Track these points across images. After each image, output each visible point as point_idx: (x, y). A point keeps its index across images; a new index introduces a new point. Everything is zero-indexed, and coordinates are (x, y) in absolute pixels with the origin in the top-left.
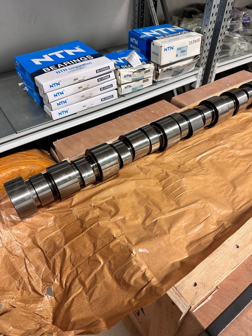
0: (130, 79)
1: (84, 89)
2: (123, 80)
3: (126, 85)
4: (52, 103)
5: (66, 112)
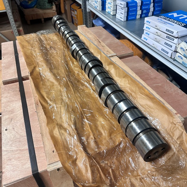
0: (183, 53)
1: (158, 35)
4: (144, 30)
5: (146, 40)
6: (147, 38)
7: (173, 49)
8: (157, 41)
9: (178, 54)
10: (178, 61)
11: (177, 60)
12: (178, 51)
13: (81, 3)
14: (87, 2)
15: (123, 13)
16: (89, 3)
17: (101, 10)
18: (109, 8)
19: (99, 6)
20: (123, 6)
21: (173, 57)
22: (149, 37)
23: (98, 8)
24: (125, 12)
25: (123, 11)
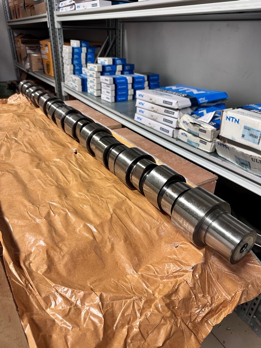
0: (186, 128)
1: (154, 111)
2: (182, 125)
4: (137, 108)
5: (141, 119)
6: (141, 117)
7: (174, 125)
8: (153, 120)
9: (181, 131)
10: (182, 140)
11: (180, 138)
12: (181, 127)
13: (54, 85)
14: (62, 83)
15: (110, 91)
16: (64, 84)
17: (81, 90)
18: (91, 87)
19: (77, 86)
20: (108, 82)
21: (175, 137)
22: (143, 116)
23: (77, 89)
24: (112, 91)
25: (110, 89)
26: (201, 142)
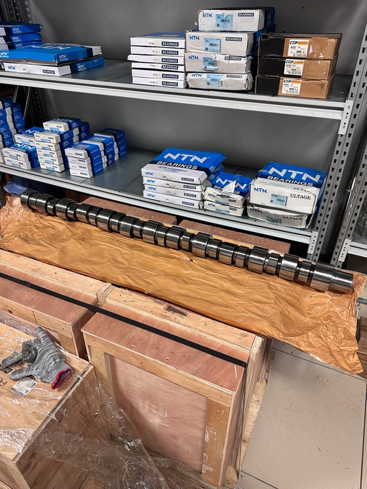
0: (214, 200)
1: (170, 187)
2: (206, 197)
3: (210, 203)
4: (145, 185)
5: (153, 196)
7: (199, 198)
8: (171, 195)
9: (206, 203)
10: (210, 210)
12: (207, 199)
15: (86, 166)
17: (30, 168)
18: (47, 162)
19: (23, 163)
21: (202, 208)
22: (156, 192)
25: (86, 163)
26: (231, 209)
